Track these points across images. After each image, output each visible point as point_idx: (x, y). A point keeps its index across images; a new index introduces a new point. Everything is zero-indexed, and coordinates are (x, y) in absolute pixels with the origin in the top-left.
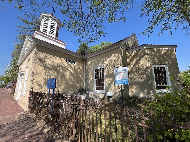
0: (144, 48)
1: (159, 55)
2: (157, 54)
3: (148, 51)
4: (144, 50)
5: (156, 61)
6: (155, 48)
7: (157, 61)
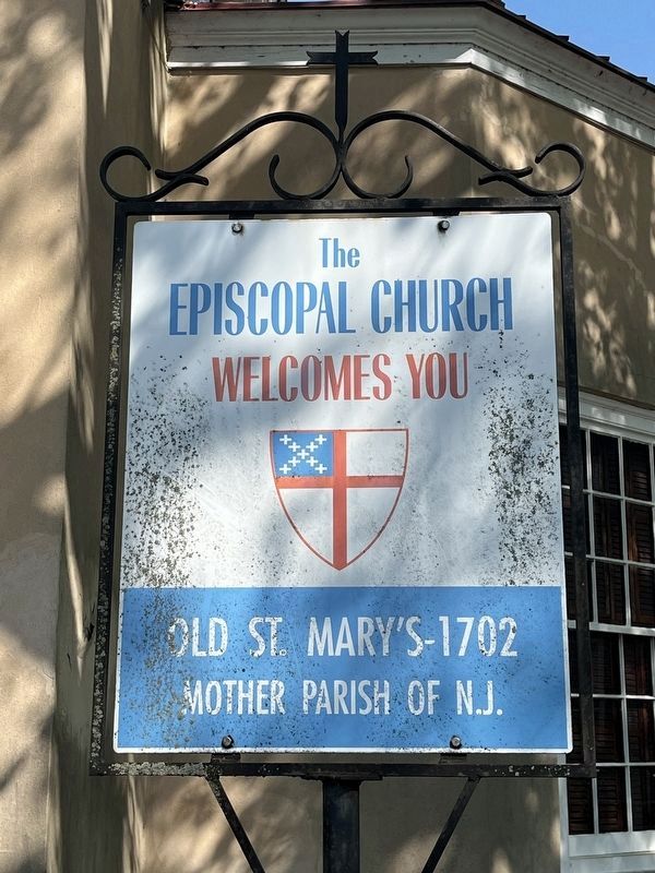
0: (470, 56)
1: (632, 241)
2: (615, 229)
3: (505, 137)
4: (467, 89)
5: (595, 333)
6: (596, 115)
7: (606, 337)
